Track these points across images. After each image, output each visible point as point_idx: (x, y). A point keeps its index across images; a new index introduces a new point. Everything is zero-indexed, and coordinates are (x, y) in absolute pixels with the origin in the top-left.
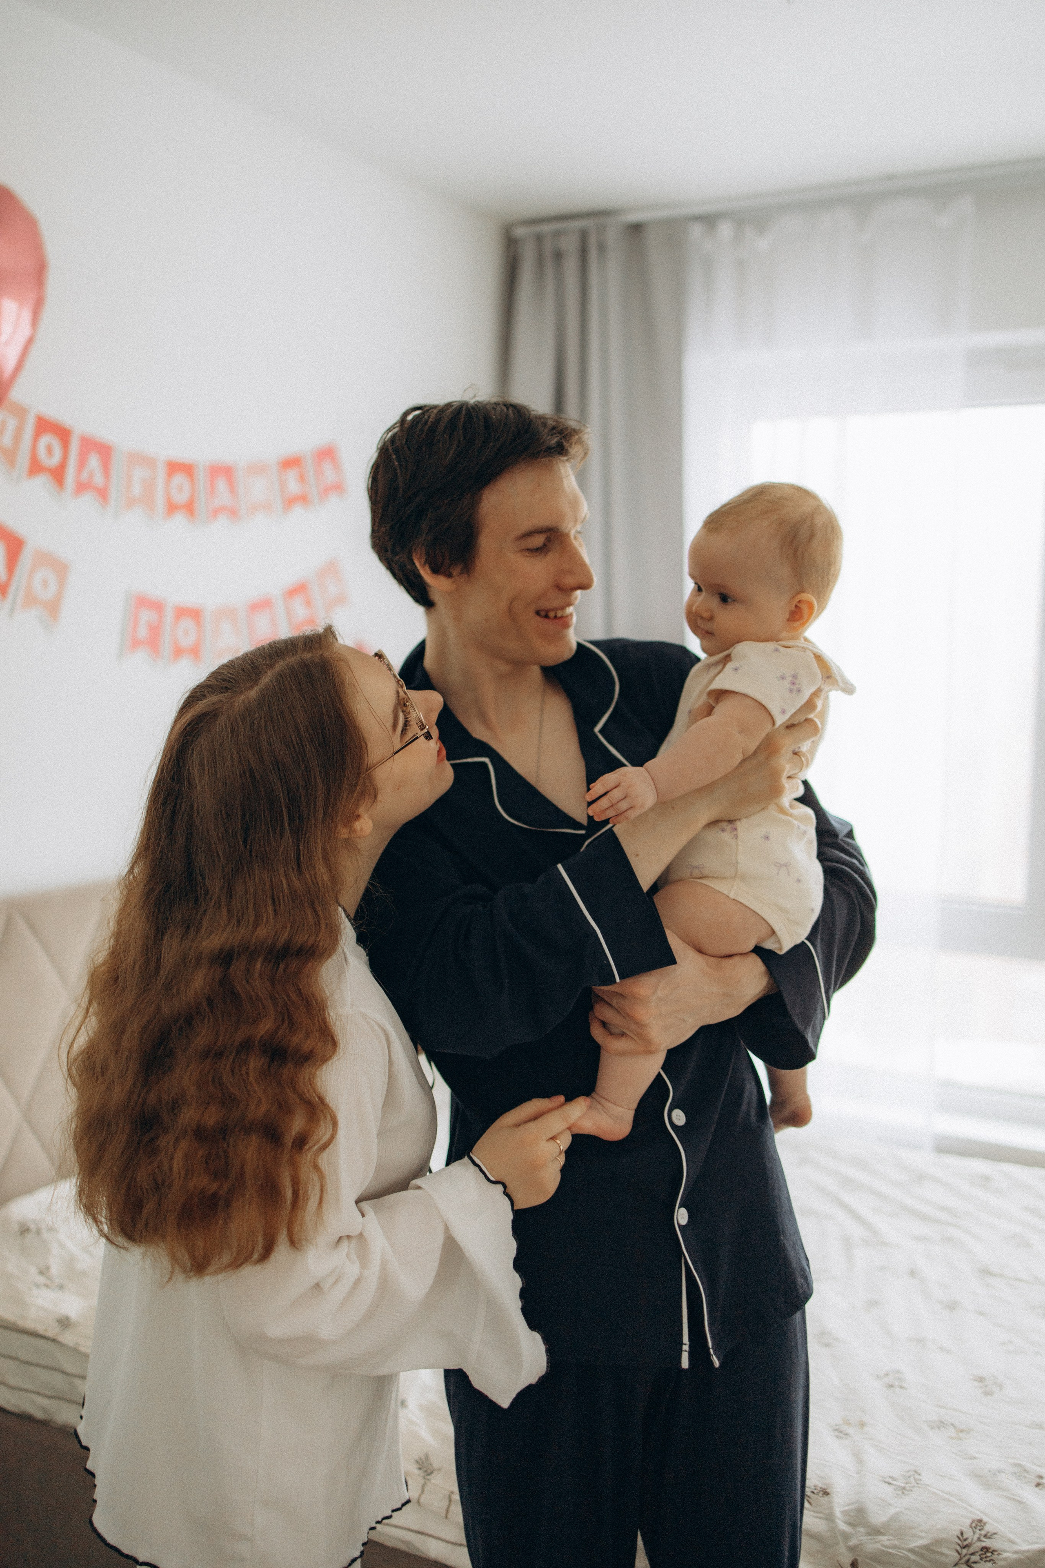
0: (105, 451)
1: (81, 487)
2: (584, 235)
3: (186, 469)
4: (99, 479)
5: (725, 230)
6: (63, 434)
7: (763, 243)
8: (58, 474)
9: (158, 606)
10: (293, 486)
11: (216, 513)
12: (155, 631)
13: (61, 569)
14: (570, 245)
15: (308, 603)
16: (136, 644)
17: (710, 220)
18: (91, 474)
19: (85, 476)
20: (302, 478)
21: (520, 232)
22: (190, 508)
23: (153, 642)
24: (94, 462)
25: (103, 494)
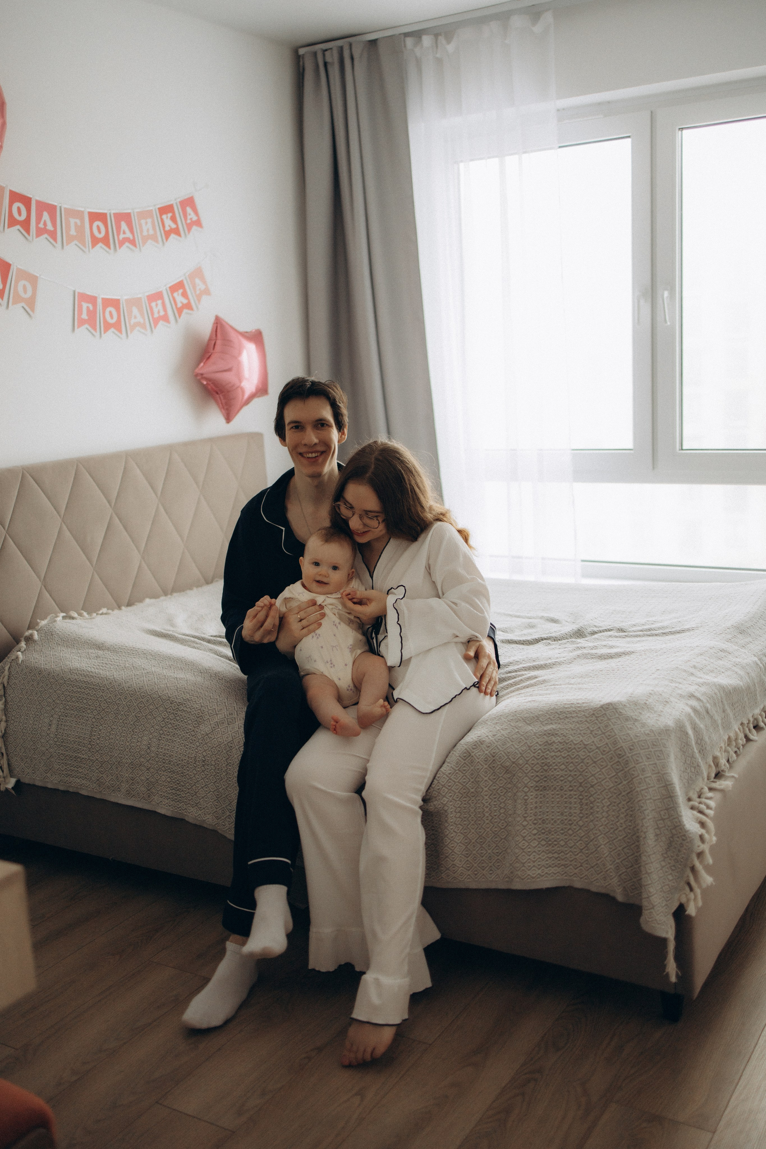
0: (52, 209)
1: (40, 232)
2: (341, 49)
3: (101, 217)
4: (50, 227)
5: (427, 40)
6: (26, 201)
7: (451, 48)
8: (26, 225)
9: (92, 300)
10: (169, 223)
11: (122, 243)
12: (92, 314)
13: (33, 280)
14: (333, 58)
15: (185, 295)
16: (82, 322)
17: (417, 35)
18: (45, 224)
19: (41, 225)
20: (173, 219)
21: (302, 51)
22: (105, 241)
23: (91, 321)
24: (46, 216)
25: (53, 235)
